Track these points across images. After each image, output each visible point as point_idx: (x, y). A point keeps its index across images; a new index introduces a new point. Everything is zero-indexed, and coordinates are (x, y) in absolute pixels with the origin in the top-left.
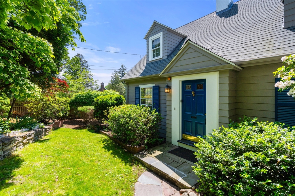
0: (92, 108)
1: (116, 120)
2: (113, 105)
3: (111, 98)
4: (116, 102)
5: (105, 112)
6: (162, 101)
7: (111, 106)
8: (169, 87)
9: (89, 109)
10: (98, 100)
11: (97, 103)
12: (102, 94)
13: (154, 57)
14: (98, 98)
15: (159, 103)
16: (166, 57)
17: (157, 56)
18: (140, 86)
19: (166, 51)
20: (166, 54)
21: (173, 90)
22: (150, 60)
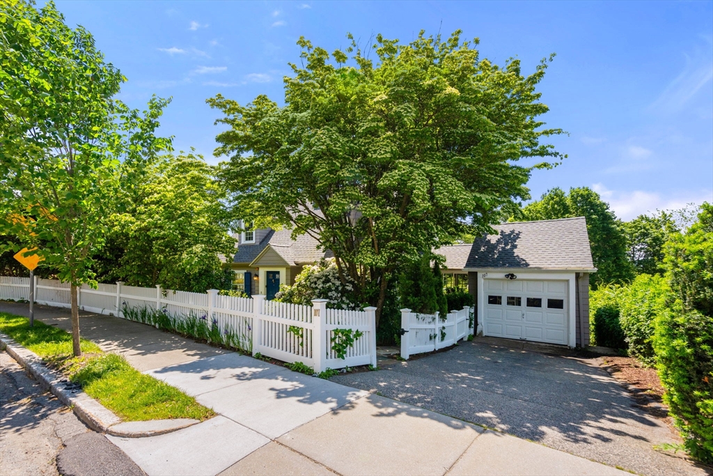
6: (253, 287)
8: (257, 276)
13: (247, 240)
15: (251, 289)
16: (258, 244)
17: (249, 240)
19: (258, 237)
20: (258, 240)
21: (260, 278)
22: (242, 243)
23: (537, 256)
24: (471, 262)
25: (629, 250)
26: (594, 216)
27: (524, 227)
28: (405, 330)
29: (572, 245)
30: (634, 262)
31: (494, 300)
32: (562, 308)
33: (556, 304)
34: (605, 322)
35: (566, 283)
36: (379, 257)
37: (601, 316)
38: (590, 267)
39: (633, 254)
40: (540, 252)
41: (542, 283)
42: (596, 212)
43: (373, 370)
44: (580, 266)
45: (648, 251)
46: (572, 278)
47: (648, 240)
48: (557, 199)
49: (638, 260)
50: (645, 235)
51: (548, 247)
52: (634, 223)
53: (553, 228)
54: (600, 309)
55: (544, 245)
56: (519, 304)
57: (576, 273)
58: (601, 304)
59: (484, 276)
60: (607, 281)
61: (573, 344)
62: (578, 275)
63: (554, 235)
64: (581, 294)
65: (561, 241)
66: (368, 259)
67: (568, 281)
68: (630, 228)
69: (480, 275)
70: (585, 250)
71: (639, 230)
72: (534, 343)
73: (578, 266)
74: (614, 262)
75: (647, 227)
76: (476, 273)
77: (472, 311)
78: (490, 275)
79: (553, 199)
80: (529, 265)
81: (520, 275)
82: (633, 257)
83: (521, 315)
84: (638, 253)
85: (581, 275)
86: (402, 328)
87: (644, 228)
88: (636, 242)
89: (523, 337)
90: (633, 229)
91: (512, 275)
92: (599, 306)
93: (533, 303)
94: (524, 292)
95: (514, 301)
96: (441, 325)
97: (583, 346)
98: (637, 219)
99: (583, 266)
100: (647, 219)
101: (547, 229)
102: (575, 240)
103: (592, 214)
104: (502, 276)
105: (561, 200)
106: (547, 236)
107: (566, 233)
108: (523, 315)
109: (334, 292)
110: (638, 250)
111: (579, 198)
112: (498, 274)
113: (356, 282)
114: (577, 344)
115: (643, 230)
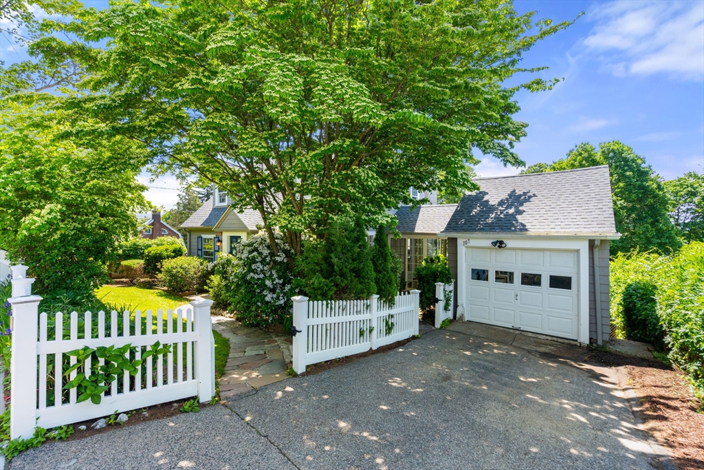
0: (142, 262)
1: (169, 271)
2: (168, 257)
3: (167, 250)
4: (173, 254)
5: (158, 264)
7: (165, 259)
8: (220, 241)
9: (137, 264)
10: (150, 252)
11: (148, 256)
12: (155, 243)
13: (220, 202)
14: (150, 249)
17: (223, 202)
18: (202, 235)
20: (230, 202)
21: (223, 243)
22: (216, 205)
23: (537, 217)
24: (453, 225)
25: (671, 212)
26: (628, 173)
27: (527, 180)
28: (297, 329)
29: (588, 202)
30: (679, 225)
31: (480, 275)
32: (570, 289)
33: (560, 282)
34: (635, 306)
35: (576, 253)
36: (298, 218)
37: (631, 296)
38: (610, 232)
39: (678, 215)
40: (542, 211)
41: (542, 253)
42: (631, 169)
43: (203, 405)
44: (597, 229)
45: (695, 213)
46: (584, 247)
47: (696, 200)
48: (586, 155)
49: (684, 223)
50: (694, 194)
51: (554, 205)
52: (679, 181)
53: (563, 181)
54: (630, 286)
55: (549, 203)
56: (511, 281)
57: (590, 240)
58: (632, 278)
59: (465, 243)
60: (645, 248)
61: (584, 339)
62: (592, 244)
63: (563, 190)
64: (597, 270)
65: (573, 197)
66: (282, 220)
67: (578, 251)
68: (674, 186)
69: (460, 242)
70: (605, 208)
71: (685, 188)
72: (530, 335)
73: (594, 230)
74: (652, 224)
75: (695, 186)
76: (455, 239)
77: (451, 288)
78: (473, 243)
79: (580, 154)
80: (526, 230)
81: (510, 243)
82: (677, 219)
83: (513, 295)
84: (684, 215)
85: (596, 243)
86: (294, 325)
87: (691, 186)
88: (681, 202)
89: (517, 326)
90: (678, 188)
91: (501, 243)
92: (629, 282)
93: (531, 280)
94: (518, 265)
95: (504, 277)
96: (386, 312)
97: (600, 342)
98: (683, 176)
99: (601, 230)
100: (696, 176)
101: (555, 182)
102: (593, 195)
103: (626, 171)
104: (488, 243)
105: (590, 156)
106: (554, 191)
107: (581, 186)
108: (517, 295)
109: (259, 264)
110: (684, 211)
111: (611, 154)
112: (483, 240)
113: (293, 251)
114: (590, 339)
115: (689, 189)
